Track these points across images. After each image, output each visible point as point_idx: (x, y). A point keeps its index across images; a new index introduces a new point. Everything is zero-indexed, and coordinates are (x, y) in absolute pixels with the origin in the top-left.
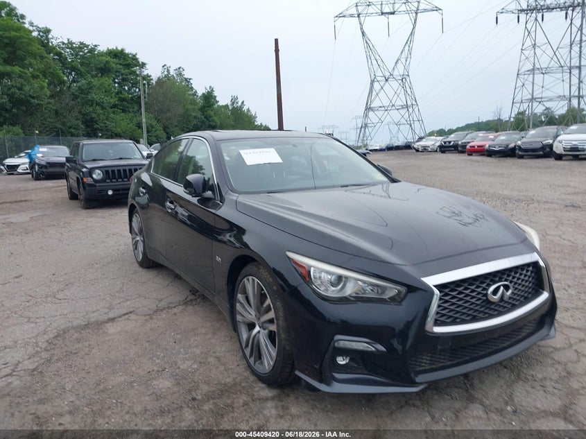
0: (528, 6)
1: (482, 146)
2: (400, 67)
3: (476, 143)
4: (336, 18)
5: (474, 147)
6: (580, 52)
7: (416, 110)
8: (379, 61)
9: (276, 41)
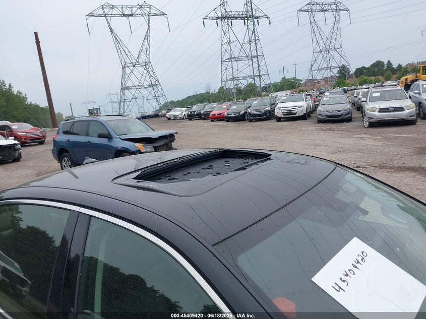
0: (222, 15)
1: (220, 114)
2: (143, 56)
3: (216, 112)
4: (87, 17)
5: (215, 115)
6: (256, 46)
7: (160, 88)
8: (127, 52)
9: (36, 34)
